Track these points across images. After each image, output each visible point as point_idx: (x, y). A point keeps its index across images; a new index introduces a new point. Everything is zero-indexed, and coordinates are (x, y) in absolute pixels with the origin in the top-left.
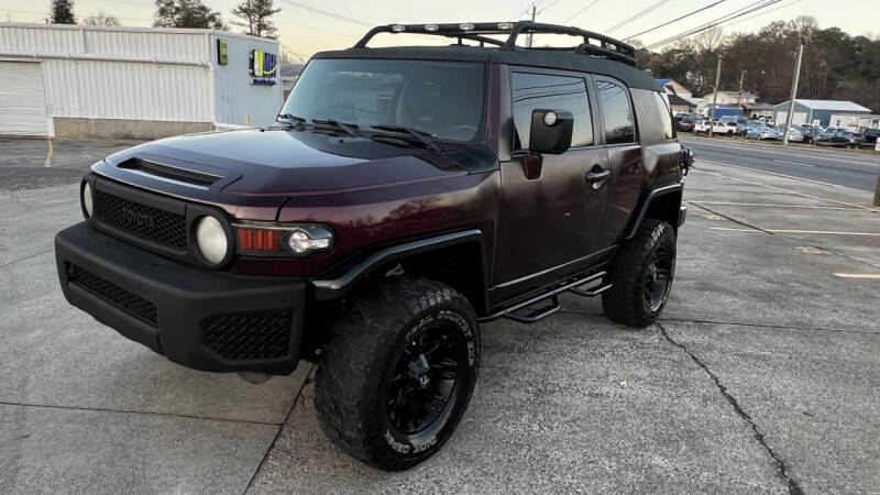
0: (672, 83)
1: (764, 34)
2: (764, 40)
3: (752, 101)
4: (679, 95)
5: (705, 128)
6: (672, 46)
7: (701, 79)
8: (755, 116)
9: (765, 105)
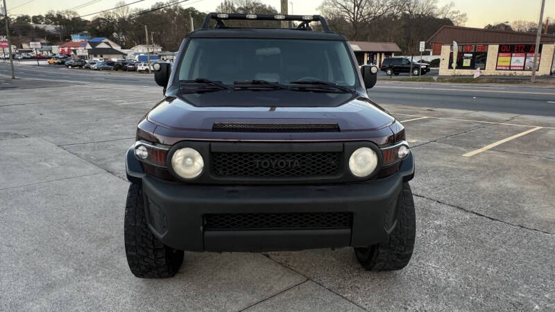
0: (106, 40)
1: (153, 10)
2: (154, 13)
3: (160, 50)
4: (114, 48)
5: (145, 68)
6: (99, 15)
7: (124, 37)
8: (163, 59)
9: (168, 53)
